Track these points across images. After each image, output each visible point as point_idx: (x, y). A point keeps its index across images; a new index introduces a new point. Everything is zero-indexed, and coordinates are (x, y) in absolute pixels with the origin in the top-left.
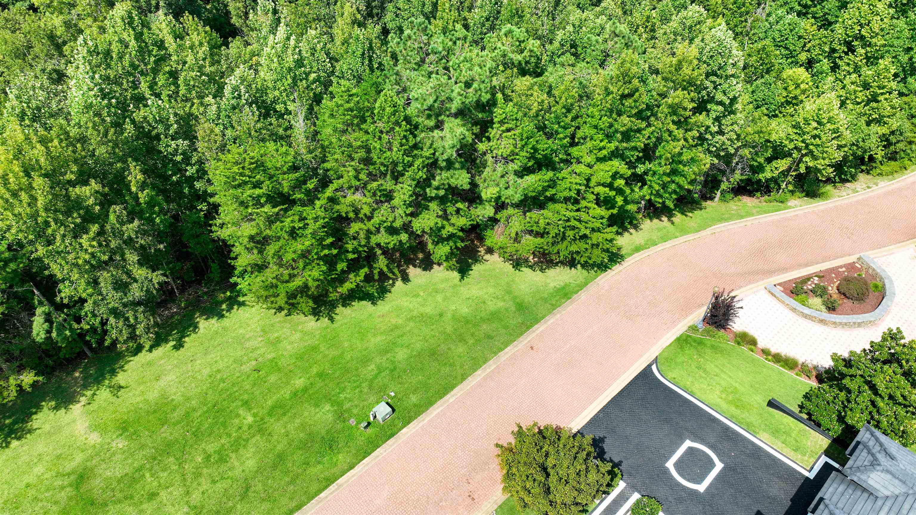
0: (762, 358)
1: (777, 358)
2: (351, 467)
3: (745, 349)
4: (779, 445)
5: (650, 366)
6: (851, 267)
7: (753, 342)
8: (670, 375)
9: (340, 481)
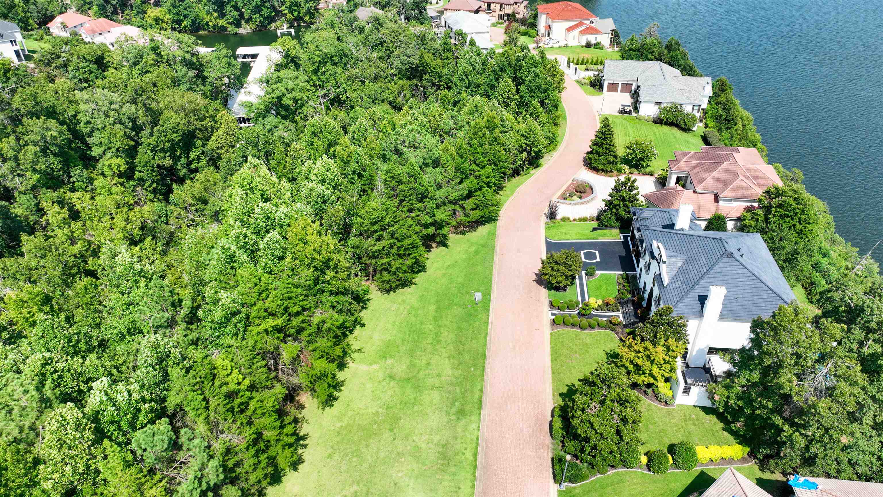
0: (575, 222)
1: (580, 220)
2: (488, 316)
3: (567, 222)
4: (606, 238)
5: (546, 240)
6: (572, 183)
7: (568, 219)
8: (556, 238)
9: (490, 320)
